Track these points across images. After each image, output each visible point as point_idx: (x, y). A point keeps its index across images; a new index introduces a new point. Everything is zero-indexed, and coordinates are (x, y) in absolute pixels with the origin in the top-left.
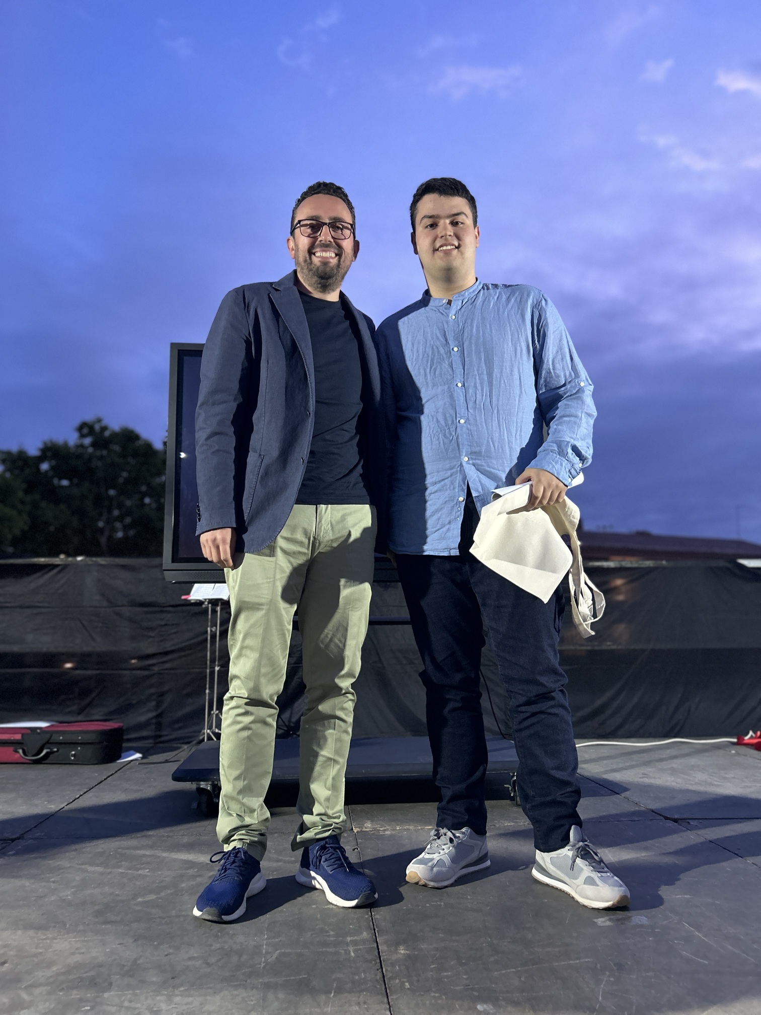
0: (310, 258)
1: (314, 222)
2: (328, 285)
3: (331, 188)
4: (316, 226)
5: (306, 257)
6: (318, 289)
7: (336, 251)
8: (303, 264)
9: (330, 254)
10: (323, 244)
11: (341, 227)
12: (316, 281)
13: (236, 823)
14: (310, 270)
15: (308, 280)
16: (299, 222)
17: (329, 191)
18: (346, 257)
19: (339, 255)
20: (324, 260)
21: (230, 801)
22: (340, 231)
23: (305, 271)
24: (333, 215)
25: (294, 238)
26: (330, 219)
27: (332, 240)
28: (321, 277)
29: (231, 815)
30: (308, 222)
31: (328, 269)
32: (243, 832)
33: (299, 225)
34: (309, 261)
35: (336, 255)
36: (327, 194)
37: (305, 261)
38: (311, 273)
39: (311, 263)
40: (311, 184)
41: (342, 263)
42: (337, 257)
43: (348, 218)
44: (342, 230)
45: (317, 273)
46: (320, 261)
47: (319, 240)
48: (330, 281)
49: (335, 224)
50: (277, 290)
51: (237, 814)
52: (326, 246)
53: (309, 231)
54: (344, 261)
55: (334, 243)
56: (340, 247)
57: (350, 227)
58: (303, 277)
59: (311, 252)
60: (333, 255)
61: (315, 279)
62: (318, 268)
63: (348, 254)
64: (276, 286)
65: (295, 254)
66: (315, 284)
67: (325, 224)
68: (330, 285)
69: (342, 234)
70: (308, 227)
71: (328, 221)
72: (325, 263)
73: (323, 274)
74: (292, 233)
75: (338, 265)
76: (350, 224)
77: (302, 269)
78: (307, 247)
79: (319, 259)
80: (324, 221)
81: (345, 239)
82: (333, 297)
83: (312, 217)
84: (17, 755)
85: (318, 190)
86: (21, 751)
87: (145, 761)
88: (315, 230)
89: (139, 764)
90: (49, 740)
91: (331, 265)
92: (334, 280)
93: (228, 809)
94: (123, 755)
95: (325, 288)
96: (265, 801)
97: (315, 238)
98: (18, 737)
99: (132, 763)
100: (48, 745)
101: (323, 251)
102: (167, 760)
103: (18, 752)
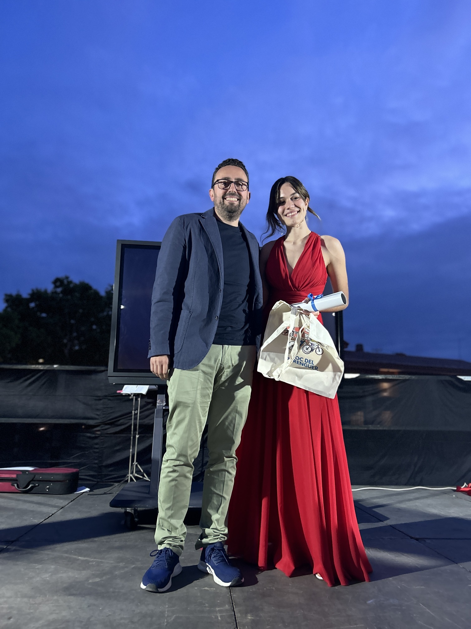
0: (223, 201)
1: (226, 181)
2: (233, 216)
3: (236, 162)
4: (227, 183)
5: (221, 201)
6: (227, 219)
7: (238, 198)
8: (219, 205)
9: (234, 199)
10: (231, 193)
11: (241, 184)
12: (226, 214)
13: (167, 534)
14: (223, 208)
15: (221, 214)
16: (218, 180)
17: (235, 163)
18: (243, 201)
19: (239, 200)
20: (231, 202)
21: (163, 521)
22: (241, 187)
23: (219, 208)
24: (237, 177)
25: (214, 190)
26: (235, 179)
27: (236, 191)
28: (229, 212)
29: (164, 529)
30: (223, 181)
31: (233, 207)
32: (171, 539)
33: (217, 182)
34: (222, 203)
35: (238, 200)
36: (234, 165)
37: (220, 203)
38: (223, 209)
39: (224, 203)
40: (225, 160)
41: (241, 204)
42: (238, 201)
43: (245, 179)
44: (242, 186)
45: (227, 209)
46: (229, 203)
47: (229, 191)
48: (235, 214)
49: (238, 182)
50: (203, 218)
51: (167, 529)
52: (232, 195)
53: (223, 186)
54: (242, 204)
55: (237, 193)
56: (240, 195)
57: (246, 184)
58: (218, 212)
59: (224, 198)
60: (236, 200)
61: (226, 212)
62: (228, 206)
63: (245, 200)
64: (203, 216)
65: (214, 199)
66: (225, 215)
67: (233, 182)
68: (234, 216)
69: (242, 188)
70: (223, 183)
71: (234, 181)
72: (232, 204)
73: (230, 210)
74: (213, 187)
75: (239, 205)
76: (247, 182)
77: (218, 207)
78: (221, 195)
79: (228, 202)
80: (231, 180)
81: (243, 191)
82: (235, 224)
83: (225, 178)
84: (13, 488)
85: (230, 163)
86: (16, 485)
87: (91, 493)
88: (227, 185)
89: (88, 495)
90: (33, 479)
91: (235, 205)
92: (236, 213)
93: (162, 526)
94: (78, 488)
95: (231, 218)
96: (184, 522)
97: (227, 190)
98: (14, 476)
99: (83, 494)
100: (31, 482)
101: (231, 197)
102: (105, 493)
103: (14, 486)
